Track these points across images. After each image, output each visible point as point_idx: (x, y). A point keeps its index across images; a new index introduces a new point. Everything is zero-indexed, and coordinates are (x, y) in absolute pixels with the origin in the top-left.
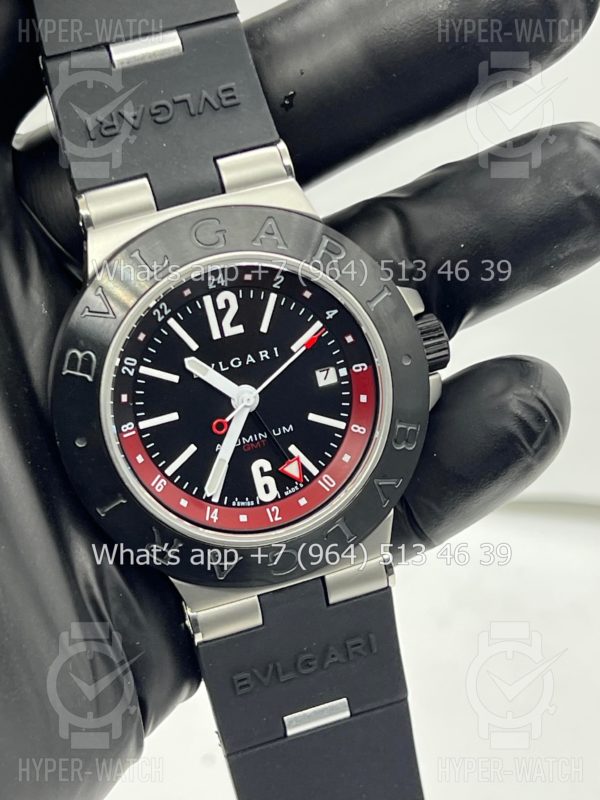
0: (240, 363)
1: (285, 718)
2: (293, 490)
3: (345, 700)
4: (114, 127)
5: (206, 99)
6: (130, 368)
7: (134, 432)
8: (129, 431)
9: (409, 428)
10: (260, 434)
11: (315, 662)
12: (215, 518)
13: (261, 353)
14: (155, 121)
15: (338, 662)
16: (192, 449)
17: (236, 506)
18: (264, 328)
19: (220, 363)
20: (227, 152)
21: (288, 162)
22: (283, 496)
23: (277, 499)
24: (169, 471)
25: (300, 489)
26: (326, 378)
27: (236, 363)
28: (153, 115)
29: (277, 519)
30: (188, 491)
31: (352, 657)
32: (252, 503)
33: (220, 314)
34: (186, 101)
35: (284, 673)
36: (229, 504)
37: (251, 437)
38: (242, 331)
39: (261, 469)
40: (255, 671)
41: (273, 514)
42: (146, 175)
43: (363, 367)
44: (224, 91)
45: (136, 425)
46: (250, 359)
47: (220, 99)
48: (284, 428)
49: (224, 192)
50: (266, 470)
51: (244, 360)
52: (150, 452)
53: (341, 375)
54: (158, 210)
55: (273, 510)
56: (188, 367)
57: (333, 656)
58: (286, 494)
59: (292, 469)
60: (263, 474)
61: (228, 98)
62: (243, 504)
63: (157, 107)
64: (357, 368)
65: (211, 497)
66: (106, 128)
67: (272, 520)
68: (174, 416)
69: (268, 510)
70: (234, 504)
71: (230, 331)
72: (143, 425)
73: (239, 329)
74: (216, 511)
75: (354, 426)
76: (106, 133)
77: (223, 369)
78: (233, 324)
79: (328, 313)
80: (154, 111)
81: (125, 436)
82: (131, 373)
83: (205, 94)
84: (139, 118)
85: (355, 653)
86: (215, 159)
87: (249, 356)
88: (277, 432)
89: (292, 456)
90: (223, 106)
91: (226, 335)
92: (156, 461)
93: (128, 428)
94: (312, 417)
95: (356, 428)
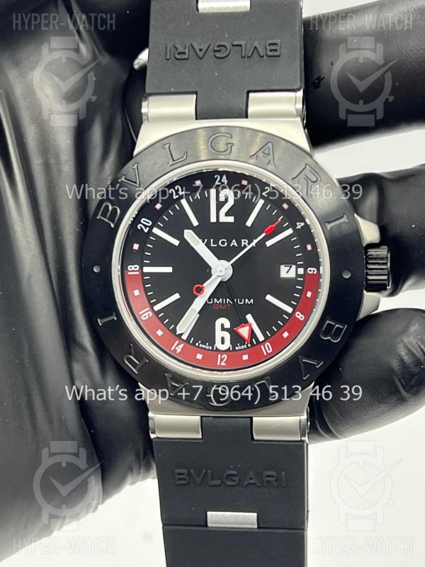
0: (226, 244)
1: (209, 513)
2: (243, 347)
3: (256, 514)
4: (184, 53)
5: (255, 48)
6: (146, 226)
7: (138, 273)
8: (133, 271)
9: (337, 326)
10: (228, 300)
11: (237, 479)
12: (179, 350)
13: (243, 240)
14: (215, 56)
15: (254, 484)
16: (177, 296)
17: (198, 347)
18: (249, 223)
19: (212, 240)
20: (258, 89)
21: (300, 106)
22: (234, 350)
23: (228, 350)
24: (157, 308)
25: (248, 347)
26: (287, 272)
27: (223, 243)
28: (215, 51)
29: (223, 364)
30: (167, 326)
31: (265, 484)
32: (211, 348)
33: (220, 205)
34: (240, 45)
35: (212, 479)
36: (194, 344)
37: (221, 300)
38: (233, 221)
39: (222, 325)
40: (192, 471)
41: (222, 360)
42: (196, 93)
43: (314, 271)
44: (270, 44)
45: (141, 269)
46: (234, 243)
47: (266, 49)
48: (247, 300)
49: (247, 117)
50: (225, 327)
51: (229, 243)
52: (146, 290)
53: (299, 273)
54: (196, 119)
55: (223, 357)
56: (186, 236)
57: (251, 479)
58: (237, 348)
59: (244, 331)
60: (223, 329)
61: (271, 51)
62: (203, 346)
63: (218, 46)
64: (310, 271)
65: (182, 334)
66: (179, 54)
67: (219, 364)
68: (169, 270)
69: (219, 356)
70: (197, 344)
71: (223, 219)
72: (146, 269)
73: (231, 219)
74: (181, 346)
75: (298, 313)
76: (178, 57)
77: (212, 245)
78: (227, 214)
79: (298, 224)
80: (216, 48)
81: (129, 273)
82: (146, 230)
83: (256, 44)
84: (204, 51)
85: (268, 481)
86: (249, 92)
87: (234, 241)
88: (241, 301)
89: (246, 322)
90: (266, 55)
91: (221, 221)
92: (149, 298)
93: (133, 269)
94: (269, 298)
95: (298, 315)
